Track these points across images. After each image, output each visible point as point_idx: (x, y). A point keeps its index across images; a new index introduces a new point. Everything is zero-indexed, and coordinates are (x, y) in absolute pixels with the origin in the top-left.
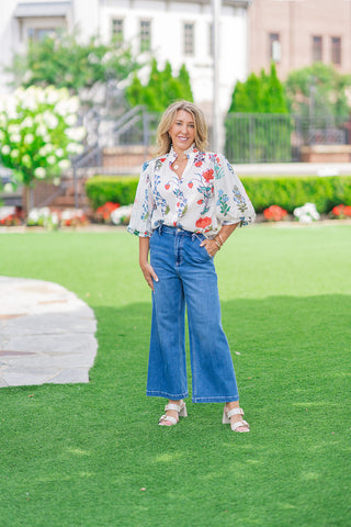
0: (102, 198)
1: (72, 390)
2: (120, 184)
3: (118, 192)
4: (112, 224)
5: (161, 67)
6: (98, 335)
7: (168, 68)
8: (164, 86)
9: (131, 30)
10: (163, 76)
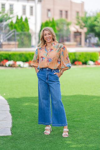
0: (2, 58)
1: (5, 139)
2: (8, 54)
3: (7, 56)
4: (6, 66)
5: (19, 18)
6: (11, 112)
7: (22, 18)
8: (20, 24)
9: (7, 8)
10: (20, 21)
